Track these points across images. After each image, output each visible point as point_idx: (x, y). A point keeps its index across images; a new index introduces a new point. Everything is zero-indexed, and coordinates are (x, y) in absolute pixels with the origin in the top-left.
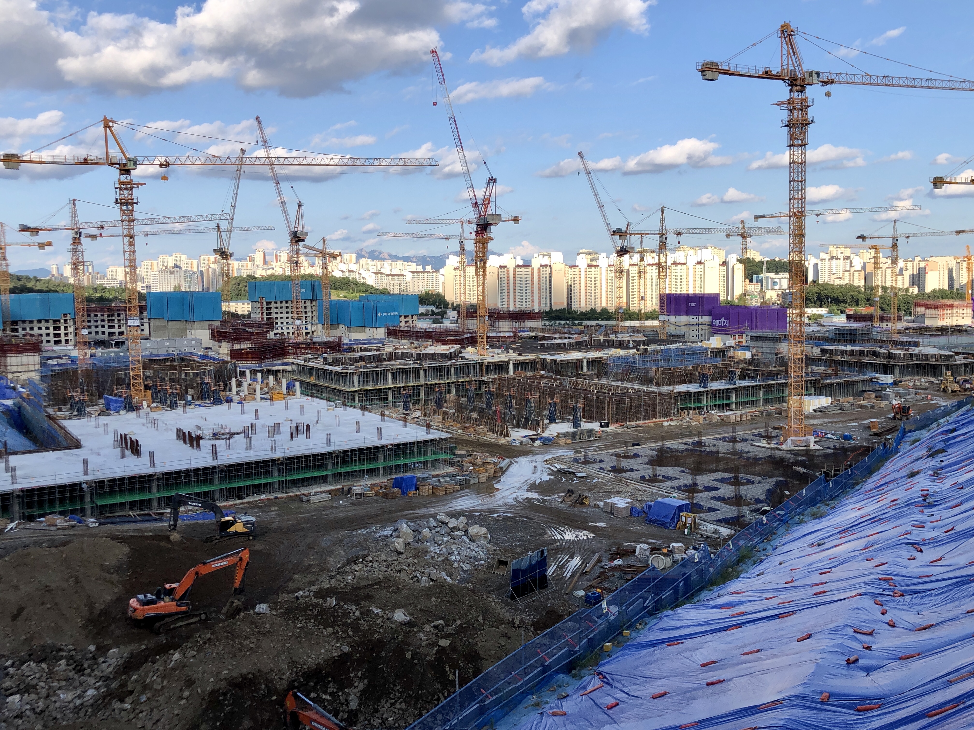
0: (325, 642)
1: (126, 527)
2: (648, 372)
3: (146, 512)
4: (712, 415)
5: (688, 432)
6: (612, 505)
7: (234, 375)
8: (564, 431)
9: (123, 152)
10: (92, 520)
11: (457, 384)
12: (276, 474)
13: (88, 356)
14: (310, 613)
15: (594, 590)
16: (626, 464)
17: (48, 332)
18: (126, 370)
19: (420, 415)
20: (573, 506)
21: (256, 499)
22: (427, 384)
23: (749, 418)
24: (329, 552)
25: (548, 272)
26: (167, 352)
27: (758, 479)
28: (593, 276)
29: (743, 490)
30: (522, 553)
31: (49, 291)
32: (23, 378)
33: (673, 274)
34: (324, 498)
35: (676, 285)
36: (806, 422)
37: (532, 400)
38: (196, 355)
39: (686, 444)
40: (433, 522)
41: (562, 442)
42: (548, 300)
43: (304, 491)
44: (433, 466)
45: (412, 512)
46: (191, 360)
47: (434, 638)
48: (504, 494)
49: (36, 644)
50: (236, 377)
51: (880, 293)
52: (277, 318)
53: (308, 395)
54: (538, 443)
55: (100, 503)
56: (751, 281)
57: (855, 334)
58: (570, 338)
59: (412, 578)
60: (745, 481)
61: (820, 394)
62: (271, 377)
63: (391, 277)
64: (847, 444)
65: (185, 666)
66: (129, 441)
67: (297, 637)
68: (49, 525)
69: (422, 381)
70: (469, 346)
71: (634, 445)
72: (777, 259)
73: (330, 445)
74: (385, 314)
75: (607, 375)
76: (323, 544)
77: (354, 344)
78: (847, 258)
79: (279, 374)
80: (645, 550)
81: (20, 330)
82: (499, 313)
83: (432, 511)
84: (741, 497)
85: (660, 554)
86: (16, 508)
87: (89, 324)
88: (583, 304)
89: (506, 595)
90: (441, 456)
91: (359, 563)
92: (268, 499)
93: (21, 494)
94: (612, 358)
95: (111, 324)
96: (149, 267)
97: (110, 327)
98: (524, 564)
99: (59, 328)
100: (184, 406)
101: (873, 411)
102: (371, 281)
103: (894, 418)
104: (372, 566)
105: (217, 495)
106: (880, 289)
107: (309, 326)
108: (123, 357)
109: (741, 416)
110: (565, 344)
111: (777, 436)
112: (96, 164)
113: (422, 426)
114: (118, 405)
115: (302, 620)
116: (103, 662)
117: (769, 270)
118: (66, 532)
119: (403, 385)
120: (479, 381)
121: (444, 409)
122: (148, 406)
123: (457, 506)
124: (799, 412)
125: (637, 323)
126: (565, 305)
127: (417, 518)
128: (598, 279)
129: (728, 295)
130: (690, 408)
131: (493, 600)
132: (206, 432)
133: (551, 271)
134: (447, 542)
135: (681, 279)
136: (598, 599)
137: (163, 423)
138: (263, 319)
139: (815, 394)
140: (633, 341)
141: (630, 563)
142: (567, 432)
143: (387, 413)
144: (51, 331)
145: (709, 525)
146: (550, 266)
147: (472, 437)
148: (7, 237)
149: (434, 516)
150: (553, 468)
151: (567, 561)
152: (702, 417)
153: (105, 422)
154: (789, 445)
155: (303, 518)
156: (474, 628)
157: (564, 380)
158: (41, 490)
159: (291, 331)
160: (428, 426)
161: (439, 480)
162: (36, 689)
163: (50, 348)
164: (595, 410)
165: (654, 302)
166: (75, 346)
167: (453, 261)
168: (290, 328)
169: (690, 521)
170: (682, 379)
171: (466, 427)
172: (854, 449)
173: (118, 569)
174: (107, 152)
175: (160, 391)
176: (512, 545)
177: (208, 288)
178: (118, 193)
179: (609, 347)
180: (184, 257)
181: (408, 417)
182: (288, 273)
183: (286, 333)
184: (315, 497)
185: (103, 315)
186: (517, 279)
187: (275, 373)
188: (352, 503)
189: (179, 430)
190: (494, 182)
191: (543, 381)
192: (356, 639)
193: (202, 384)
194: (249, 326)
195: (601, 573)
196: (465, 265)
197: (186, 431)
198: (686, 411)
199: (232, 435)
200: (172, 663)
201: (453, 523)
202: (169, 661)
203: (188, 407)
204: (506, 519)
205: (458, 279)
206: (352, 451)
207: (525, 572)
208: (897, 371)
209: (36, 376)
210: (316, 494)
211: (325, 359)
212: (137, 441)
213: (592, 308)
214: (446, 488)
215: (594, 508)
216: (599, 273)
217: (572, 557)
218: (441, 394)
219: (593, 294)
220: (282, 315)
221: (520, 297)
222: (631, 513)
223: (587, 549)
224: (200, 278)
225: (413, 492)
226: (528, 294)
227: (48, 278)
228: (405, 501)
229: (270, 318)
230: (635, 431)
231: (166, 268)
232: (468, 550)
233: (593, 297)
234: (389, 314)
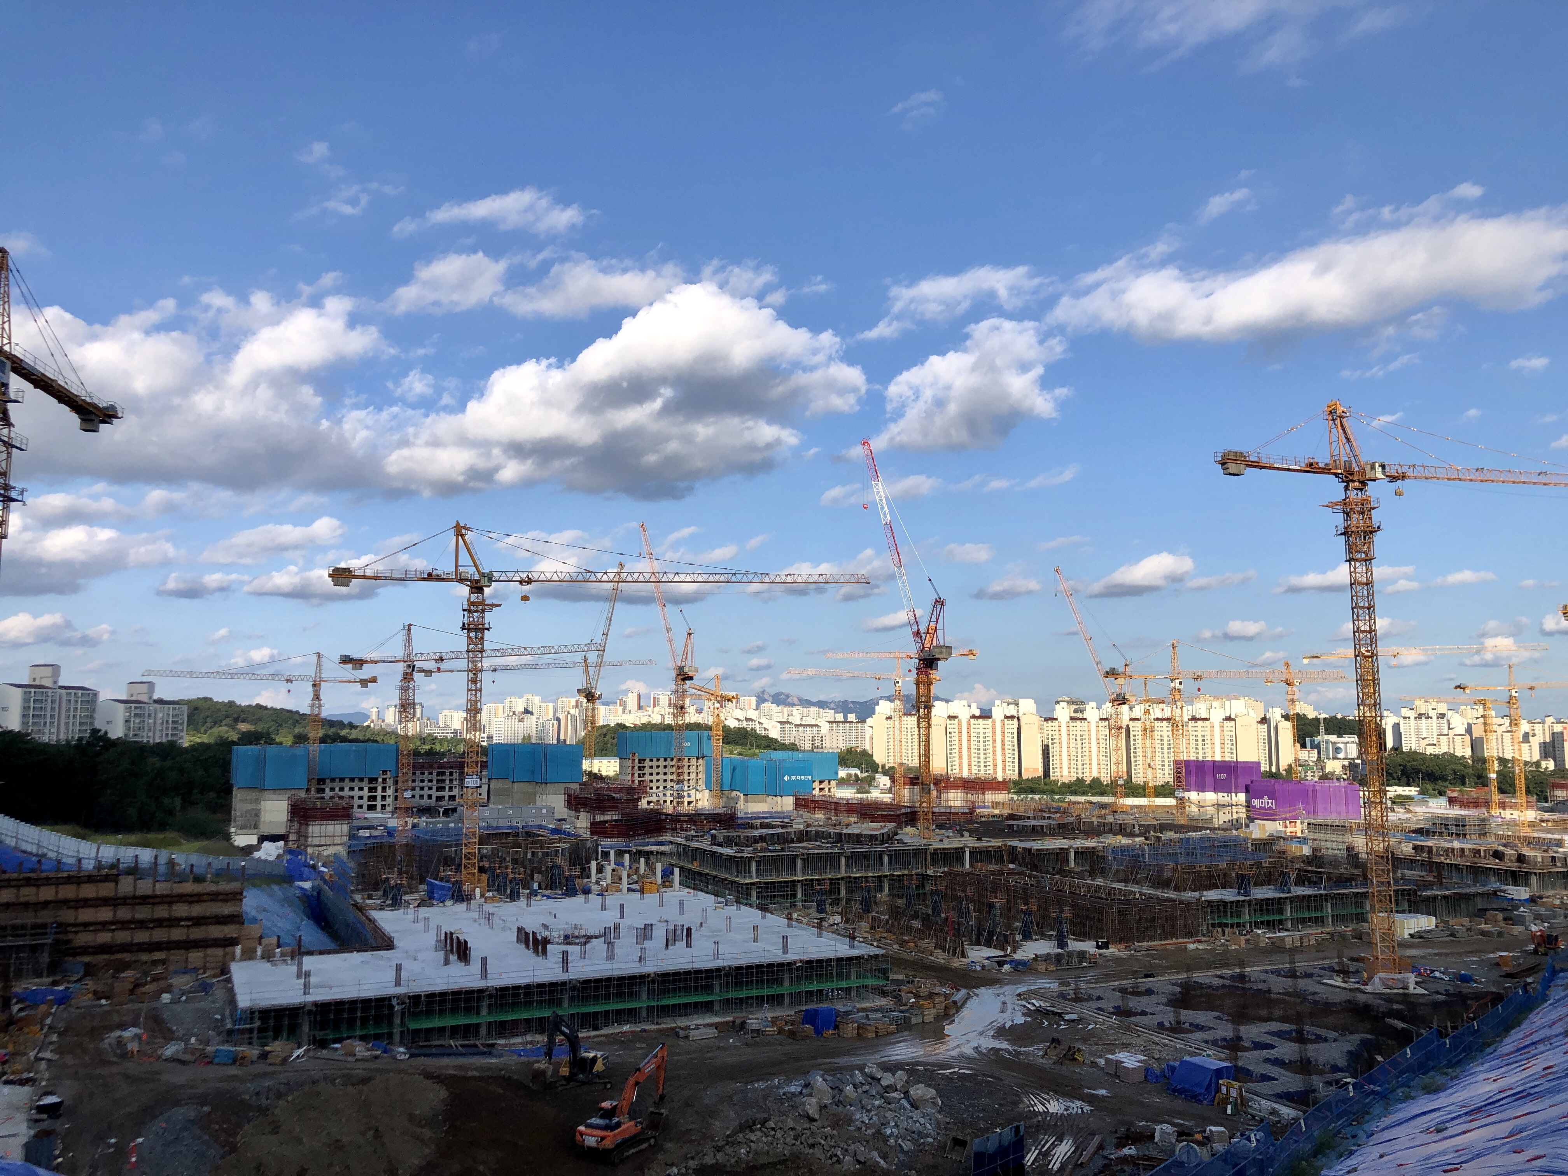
1: (446, 1061)
2: (1162, 871)
3: (472, 1042)
4: (1259, 935)
5: (1223, 959)
6: (1118, 1063)
7: (594, 856)
8: (1044, 952)
9: (476, 566)
10: (401, 1049)
11: (891, 878)
12: (644, 996)
13: (409, 826)
16: (1136, 1005)
17: (361, 793)
18: (457, 845)
19: (840, 920)
20: (1059, 1063)
21: (616, 1031)
22: (850, 877)
23: (1313, 942)
24: (714, 1113)
25: (1016, 726)
26: (509, 824)
27: (1333, 1034)
28: (1079, 733)
29: (1313, 1051)
30: (988, 1129)
31: (368, 740)
32: (325, 853)
33: (1191, 733)
34: (707, 1034)
35: (1197, 749)
36: (1400, 952)
37: (998, 905)
38: (546, 828)
39: (1221, 977)
40: (859, 1077)
41: (1042, 967)
42: (1016, 765)
43: (682, 1022)
44: (859, 995)
45: (828, 1060)
46: (539, 836)
48: (958, 1041)
50: (597, 860)
51: (1496, 766)
52: (651, 781)
53: (689, 887)
54: (1006, 967)
55: (413, 1026)
56: (1303, 746)
57: (1464, 826)
58: (1049, 818)
59: (831, 1157)
60: (1314, 1037)
61: (1417, 912)
62: (642, 860)
63: (801, 729)
64: (1465, 989)
66: (455, 941)
68: (346, 1054)
69: (843, 873)
70: (907, 825)
71: (1146, 976)
72: (1339, 716)
73: (718, 959)
74: (793, 777)
75: (1103, 872)
76: (707, 1101)
77: (751, 818)
78: (1442, 716)
79: (652, 857)
80: (1169, 1134)
81: (327, 790)
82: (949, 781)
83: (856, 1060)
84: (1309, 1061)
85: (1192, 1141)
86: (306, 1028)
87: (413, 784)
88: (1065, 772)
90: (870, 982)
91: (757, 1129)
92: (632, 1032)
93: (314, 1009)
94: (1110, 849)
95: (440, 785)
96: (493, 712)
97: (439, 789)
98: (991, 1146)
99: (375, 789)
100: (529, 897)
101: (1501, 940)
102: (774, 733)
103: (1536, 951)
104: (774, 1136)
106: (1496, 762)
107: (693, 793)
108: (454, 829)
109: (1301, 939)
110: (1042, 827)
111: (1357, 972)
112: (443, 580)
113: (845, 936)
114: (444, 892)
117: (1328, 732)
118: (367, 1065)
119: (817, 877)
120: (923, 875)
121: (873, 914)
122: (482, 896)
123: (893, 1055)
124: (1388, 935)
125: (1143, 801)
126: (1040, 773)
127: (836, 1070)
128: (1086, 737)
129: (1271, 764)
130: (1226, 925)
132: (555, 934)
133: (1019, 725)
134: (880, 1107)
135: (1204, 740)
137: (500, 919)
138: (633, 781)
139: (1410, 912)
140: (1140, 826)
141: (1146, 1153)
142: (1048, 954)
143: (795, 916)
144: (365, 793)
145: (1263, 1102)
146: (1018, 718)
147: (912, 957)
148: (323, 671)
149: (861, 1068)
150: (1029, 1006)
151: (1054, 1146)
152: (1242, 938)
153: (427, 915)
154: (1376, 986)
155: (678, 1061)
157: (1043, 877)
158: (340, 1004)
159: (669, 799)
160: (853, 938)
161: (867, 1016)
163: (362, 814)
164: (1088, 923)
165: (1167, 772)
166: (393, 813)
167: (884, 708)
168: (668, 795)
169: (1234, 1093)
170: (1212, 881)
171: (905, 941)
172: (1478, 996)
173: (431, 1121)
174: (457, 566)
175: (498, 876)
176: (972, 1117)
177: (565, 740)
178: (466, 616)
179: (1104, 832)
180: (537, 699)
181: (824, 923)
182: (669, 720)
183: (662, 802)
184: (697, 1032)
185: (431, 774)
186: (972, 735)
187: (647, 855)
188: (746, 1044)
189: (520, 929)
190: (943, 604)
191: (1012, 878)
193: (552, 867)
194: (616, 791)
195: (1105, 1166)
196: (902, 713)
197: (529, 930)
198: (1220, 930)
199: (588, 938)
201: (887, 1079)
203: (533, 898)
204: (963, 1077)
205: (891, 733)
206: (748, 967)
207: (993, 1157)
208: (1534, 880)
209: (342, 851)
210: (697, 1027)
211: (714, 837)
212: (466, 942)
213: (1078, 778)
214: (877, 1028)
215: (1091, 1067)
216: (1086, 729)
217: (1060, 1139)
218: (869, 891)
219: (1080, 759)
220: (658, 777)
221: (976, 759)
222: (1146, 1077)
223: (1082, 1128)
224: (556, 726)
225: (831, 1032)
226: (988, 755)
227: (365, 724)
228: (820, 1044)
229: (642, 781)
230: (1148, 955)
231: (514, 713)
232: (909, 1121)
233: (1080, 763)
234: (799, 778)
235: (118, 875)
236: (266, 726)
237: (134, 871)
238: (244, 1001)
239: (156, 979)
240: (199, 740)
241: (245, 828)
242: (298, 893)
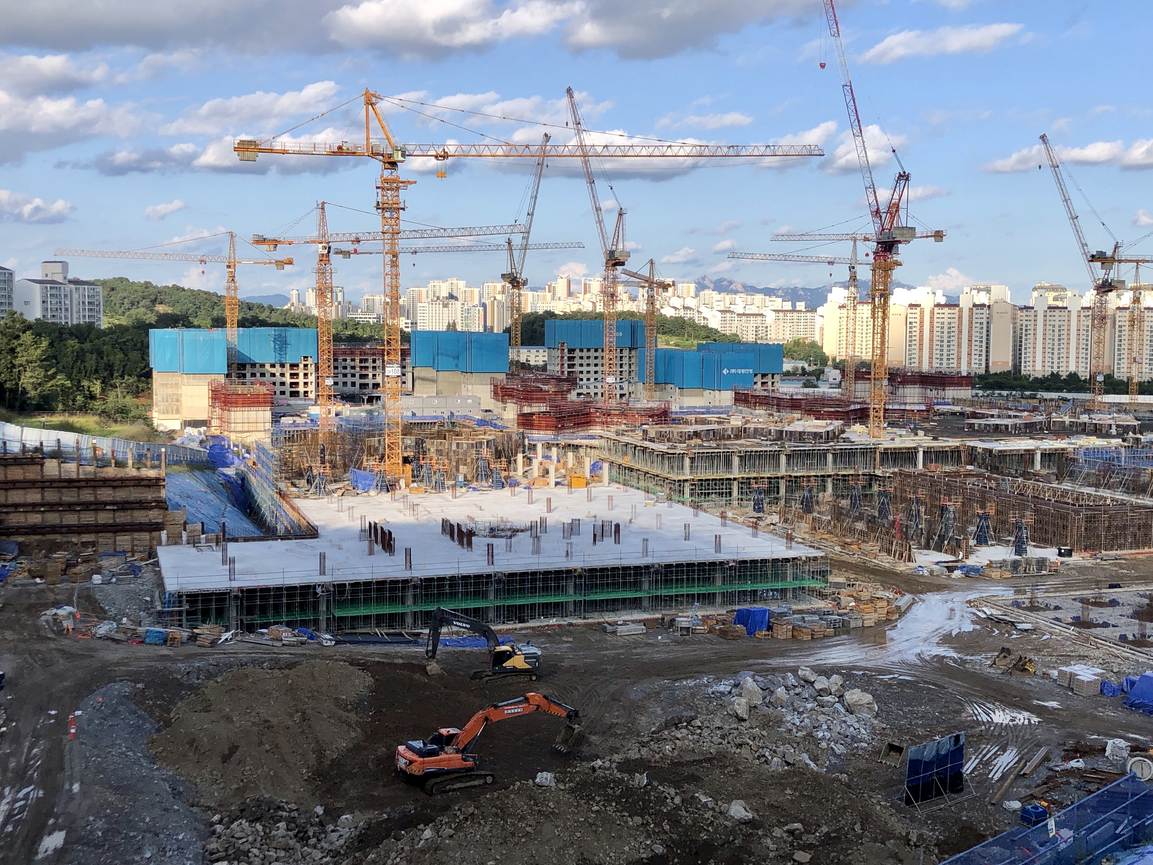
0: (631, 836)
1: (372, 649)
2: (1139, 475)
3: (397, 631)
6: (1072, 676)
7: (521, 449)
8: (1000, 558)
9: (388, 138)
10: (328, 636)
11: (835, 478)
12: (571, 591)
13: (333, 414)
14: (610, 791)
15: (1036, 802)
16: (1097, 616)
17: (283, 380)
18: (380, 435)
19: (777, 520)
20: (1007, 673)
21: (542, 624)
22: (790, 476)
24: (638, 708)
25: (985, 316)
26: (434, 414)
28: (1057, 324)
30: (925, 737)
31: (287, 325)
32: (249, 440)
34: (635, 630)
37: (951, 509)
38: (470, 419)
40: (791, 679)
41: (996, 574)
42: (984, 358)
43: (609, 617)
44: (795, 597)
45: (760, 661)
46: (464, 426)
47: (788, 849)
48: (900, 647)
49: (250, 796)
50: (524, 452)
52: (582, 372)
53: (619, 483)
54: (957, 574)
55: (339, 613)
58: (1016, 417)
59: (759, 758)
62: (571, 454)
63: (744, 318)
65: (436, 849)
66: (379, 531)
67: (591, 825)
68: (273, 639)
69: (783, 471)
70: (856, 422)
71: (1112, 586)
73: (647, 555)
75: (1072, 476)
76: (632, 696)
77: (687, 413)
79: (581, 450)
80: (1122, 749)
81: (248, 375)
82: (904, 376)
83: (790, 662)
85: (1146, 757)
86: (233, 613)
87: (336, 371)
88: (1039, 367)
89: (899, 796)
90: (808, 584)
91: (682, 727)
92: (559, 625)
93: (240, 595)
94: (1082, 451)
95: (364, 372)
96: (416, 297)
97: (362, 376)
98: (929, 754)
99: (297, 375)
100: (454, 489)
102: (715, 322)
104: (700, 735)
105: (491, 615)
107: (625, 385)
108: (377, 418)
110: (1007, 426)
112: (354, 154)
113: (782, 537)
114: (368, 482)
115: (600, 801)
116: (333, 831)
118: (293, 650)
119: (755, 475)
120: (870, 475)
121: (815, 514)
122: (407, 485)
123: (829, 658)
125: (1124, 399)
126: (1009, 367)
127: (769, 671)
128: (1065, 328)
131: (879, 802)
132: (481, 526)
133: (990, 315)
134: (812, 709)
136: (1043, 816)
137: (425, 510)
138: (563, 372)
140: (1118, 426)
141: (1095, 766)
142: (1004, 561)
143: (730, 514)
144: (287, 379)
146: (989, 307)
147: (854, 559)
148: (237, 251)
149: (794, 671)
150: (979, 614)
151: (996, 755)
153: (351, 505)
155: (605, 655)
156: (850, 842)
157: (1003, 480)
158: (265, 590)
159: (600, 391)
160: (790, 538)
161: (803, 618)
162: (248, 857)
163: (285, 401)
164: (1050, 529)
166: (316, 400)
167: (838, 295)
168: (599, 387)
171: (847, 543)
173: (357, 706)
174: (368, 139)
175: (422, 467)
176: (910, 724)
177: (492, 328)
178: (380, 195)
179: (1077, 433)
180: (462, 284)
181: (761, 523)
182: (600, 309)
183: (592, 394)
184: (625, 628)
185: (353, 360)
186: (936, 325)
187: (577, 447)
188: (675, 641)
189: (445, 522)
190: (907, 179)
191: (970, 481)
192: (675, 836)
193: (477, 459)
194: (546, 382)
195: (1049, 778)
196: (856, 301)
197: (454, 523)
199: (515, 531)
200: (422, 842)
201: (821, 683)
202: (417, 839)
203: (459, 489)
204: (903, 684)
205: (845, 323)
206: (678, 565)
207: (929, 765)
209: (265, 439)
210: (625, 623)
211: (645, 432)
212: (390, 533)
213: (1053, 373)
214: (813, 630)
215: (1042, 678)
216: (1066, 318)
217: (1004, 749)
218: (810, 491)
219: (1056, 352)
220: (588, 369)
221: (938, 352)
222: (1101, 690)
223: (1028, 740)
224: (482, 313)
225: (764, 633)
226: (952, 348)
227: (286, 307)
228: (752, 644)
229: (572, 372)
230: (1115, 565)
231: (438, 298)
232: (843, 725)
233: (1056, 356)
234: (739, 371)
235: (43, 458)
236: (185, 307)
237: (58, 454)
238: (171, 585)
239: (86, 561)
240: (117, 322)
241: (167, 413)
242: (222, 480)
